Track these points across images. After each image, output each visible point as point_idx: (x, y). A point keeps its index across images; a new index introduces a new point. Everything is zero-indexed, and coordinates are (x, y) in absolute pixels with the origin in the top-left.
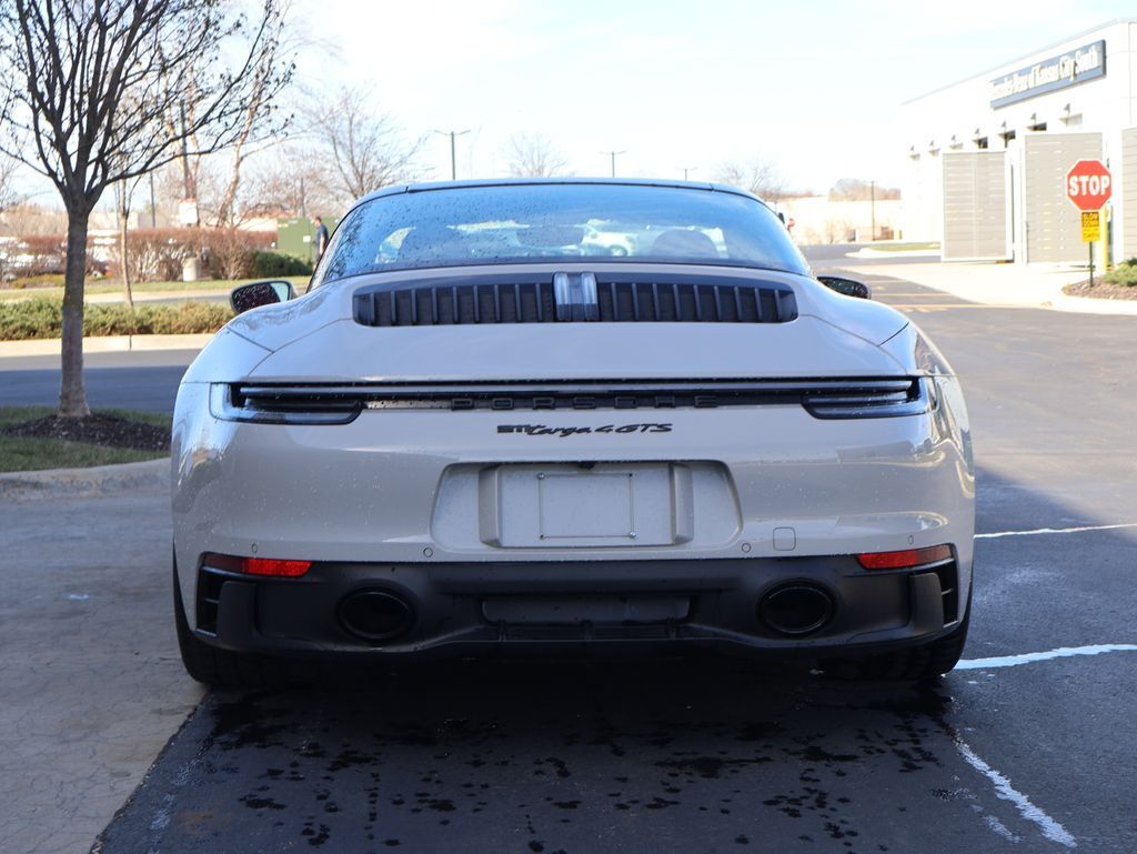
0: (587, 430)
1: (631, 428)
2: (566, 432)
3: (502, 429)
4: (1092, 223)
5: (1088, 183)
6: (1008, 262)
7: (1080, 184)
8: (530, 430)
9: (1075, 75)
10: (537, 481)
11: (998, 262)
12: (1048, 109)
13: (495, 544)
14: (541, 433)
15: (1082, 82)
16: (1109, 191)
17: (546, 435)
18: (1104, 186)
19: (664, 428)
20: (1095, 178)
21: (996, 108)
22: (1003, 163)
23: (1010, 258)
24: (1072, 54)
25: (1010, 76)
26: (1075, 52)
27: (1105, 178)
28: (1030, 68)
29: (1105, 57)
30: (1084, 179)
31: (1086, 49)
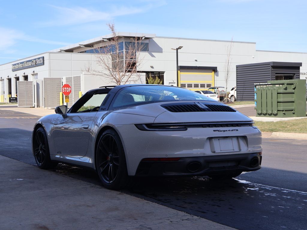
0: (227, 131)
1: (233, 130)
2: (224, 131)
3: (214, 131)
4: (67, 98)
5: (66, 89)
6: (33, 107)
7: (65, 89)
8: (218, 131)
9: (36, 64)
10: (218, 141)
11: (31, 107)
12: (28, 72)
13: (214, 152)
14: (220, 131)
15: (37, 66)
16: (71, 91)
17: (221, 132)
18: (70, 90)
19: (237, 130)
20: (68, 88)
21: (13, 71)
22: (32, 84)
23: (34, 106)
24: (35, 59)
25: (18, 64)
26: (36, 59)
27: (70, 88)
28: (24, 62)
29: (44, 61)
30: (65, 88)
31: (39, 58)
